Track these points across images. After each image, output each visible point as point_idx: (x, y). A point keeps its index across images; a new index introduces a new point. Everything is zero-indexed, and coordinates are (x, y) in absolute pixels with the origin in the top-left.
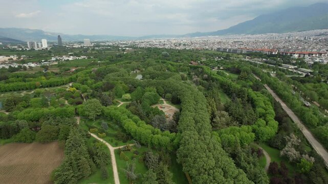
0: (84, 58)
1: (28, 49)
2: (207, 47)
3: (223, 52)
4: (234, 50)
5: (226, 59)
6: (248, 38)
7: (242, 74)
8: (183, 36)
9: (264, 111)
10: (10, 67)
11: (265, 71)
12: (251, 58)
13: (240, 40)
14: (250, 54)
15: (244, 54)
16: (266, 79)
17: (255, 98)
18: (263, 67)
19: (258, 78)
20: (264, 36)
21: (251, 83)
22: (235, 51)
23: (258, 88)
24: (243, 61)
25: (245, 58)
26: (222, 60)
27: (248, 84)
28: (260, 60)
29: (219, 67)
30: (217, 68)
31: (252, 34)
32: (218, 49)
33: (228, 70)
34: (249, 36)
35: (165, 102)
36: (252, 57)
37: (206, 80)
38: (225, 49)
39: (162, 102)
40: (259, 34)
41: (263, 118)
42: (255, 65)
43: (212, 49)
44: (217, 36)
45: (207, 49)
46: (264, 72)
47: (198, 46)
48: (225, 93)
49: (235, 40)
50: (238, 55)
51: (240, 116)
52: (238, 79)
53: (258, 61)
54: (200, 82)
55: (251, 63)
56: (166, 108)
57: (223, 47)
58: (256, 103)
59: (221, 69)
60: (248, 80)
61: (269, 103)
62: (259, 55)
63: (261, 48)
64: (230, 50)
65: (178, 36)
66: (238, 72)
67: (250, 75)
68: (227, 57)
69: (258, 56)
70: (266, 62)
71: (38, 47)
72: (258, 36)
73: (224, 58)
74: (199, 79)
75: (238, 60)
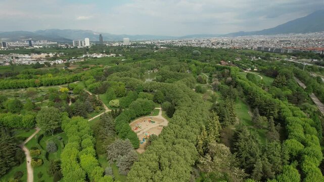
0: (113, 56)
1: (72, 47)
2: (247, 46)
3: (263, 52)
4: (277, 49)
5: (265, 59)
6: (298, 37)
7: (278, 78)
8: (225, 36)
9: (300, 147)
10: (38, 63)
11: (315, 75)
12: (298, 59)
13: (287, 39)
14: (297, 54)
15: (289, 54)
16: (313, 86)
17: (290, 118)
18: (312, 69)
19: (301, 84)
20: (319, 34)
21: (289, 92)
22: (278, 51)
23: (299, 100)
24: (286, 62)
25: (289, 58)
26: (259, 60)
27: (284, 93)
28: (310, 60)
29: (252, 69)
30: (250, 69)
31: (304, 33)
32: (259, 49)
33: (262, 72)
34: (300, 34)
35: (160, 113)
36: (299, 57)
37: (229, 84)
38: (266, 49)
39: (157, 113)
40: (312, 32)
41: (296, 163)
42: (301, 67)
43: (252, 48)
44: (261, 36)
45: (246, 49)
46: (312, 77)
47: (236, 45)
48: (249, 103)
49: (282, 39)
50: (282, 55)
51: (252, 155)
52: (273, 84)
53: (306, 62)
54: (219, 87)
55: (296, 65)
56: (156, 122)
57: (266, 46)
58: (290, 128)
59: (255, 71)
60: (286, 87)
61: (313, 130)
62: (309, 55)
63: (313, 47)
64: (272, 49)
65: (220, 36)
66: (274, 75)
67: (290, 80)
68: (267, 57)
69: (307, 56)
70: (317, 64)
71: (82, 46)
72: (310, 34)
73: (262, 58)
74: (219, 83)
75: (279, 61)
